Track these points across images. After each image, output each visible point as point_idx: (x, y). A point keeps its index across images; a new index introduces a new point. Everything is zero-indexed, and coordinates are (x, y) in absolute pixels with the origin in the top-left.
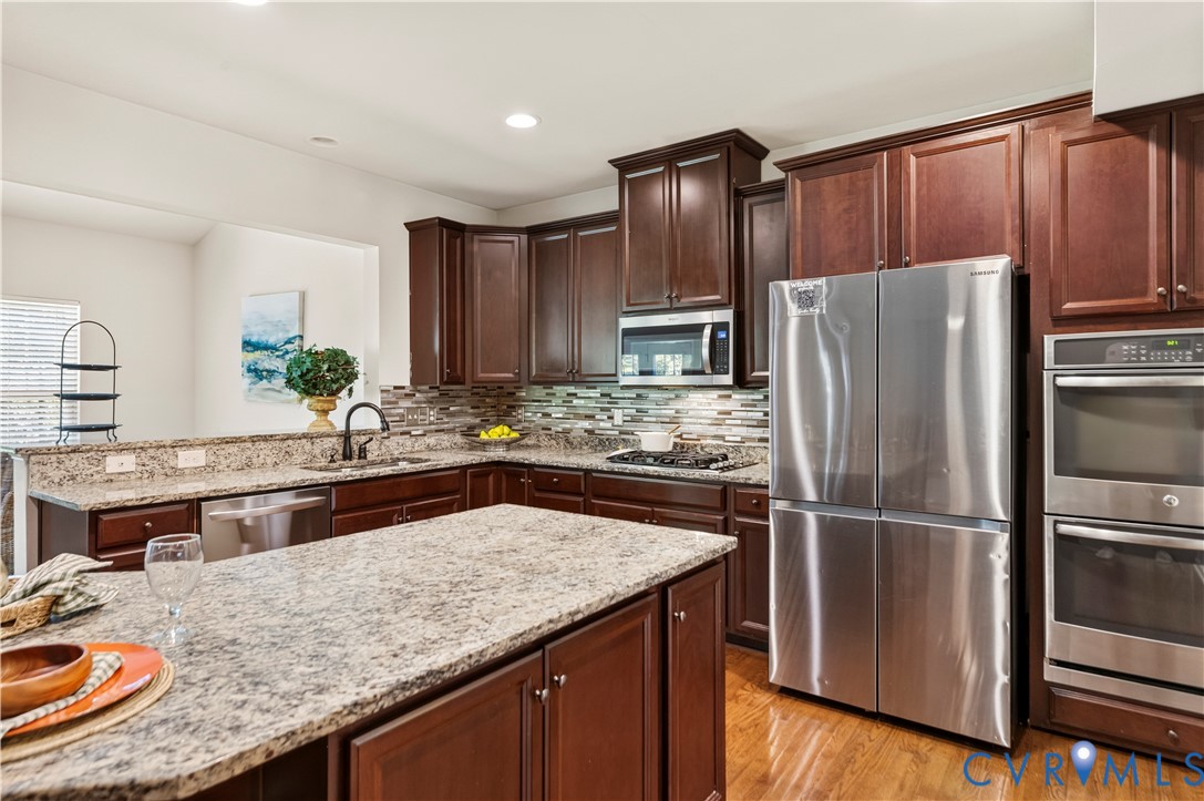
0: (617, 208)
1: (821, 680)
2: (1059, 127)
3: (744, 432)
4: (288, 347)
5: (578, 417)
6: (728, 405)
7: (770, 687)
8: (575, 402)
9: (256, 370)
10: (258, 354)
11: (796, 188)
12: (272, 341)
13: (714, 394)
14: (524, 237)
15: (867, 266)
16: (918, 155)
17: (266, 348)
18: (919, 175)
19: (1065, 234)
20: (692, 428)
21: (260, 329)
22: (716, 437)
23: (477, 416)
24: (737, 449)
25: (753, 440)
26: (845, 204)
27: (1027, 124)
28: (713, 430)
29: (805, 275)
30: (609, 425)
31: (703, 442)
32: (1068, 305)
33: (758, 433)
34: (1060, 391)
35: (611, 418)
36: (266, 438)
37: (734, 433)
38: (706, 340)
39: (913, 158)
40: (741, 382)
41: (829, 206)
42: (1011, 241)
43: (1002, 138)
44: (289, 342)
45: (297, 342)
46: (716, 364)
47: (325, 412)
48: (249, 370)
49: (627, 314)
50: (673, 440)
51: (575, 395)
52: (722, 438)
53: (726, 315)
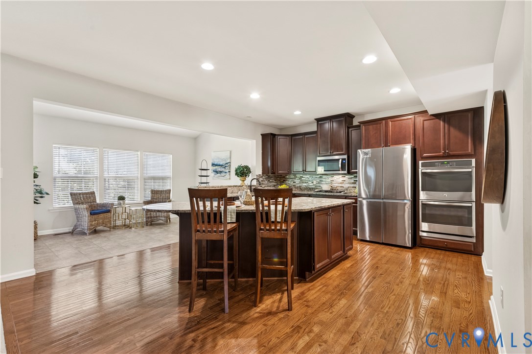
0: (316, 130)
1: (369, 237)
2: (422, 116)
3: (349, 185)
4: (226, 165)
5: (303, 183)
6: (344, 179)
7: (358, 240)
8: (303, 179)
9: (216, 171)
10: (217, 167)
11: (363, 127)
12: (221, 163)
13: (341, 176)
14: (290, 137)
15: (380, 146)
16: (391, 122)
17: (219, 165)
18: (392, 126)
19: (423, 140)
20: (335, 185)
21: (218, 160)
22: (341, 187)
23: (275, 182)
24: (347, 190)
25: (351, 187)
26: (375, 132)
27: (416, 116)
28: (340, 185)
29: (365, 148)
30: (312, 184)
31: (338, 188)
32: (424, 155)
33: (353, 185)
34: (423, 173)
35: (312, 183)
36: (236, 186)
37: (346, 186)
38: (340, 163)
39: (390, 122)
40: (349, 173)
41: (371, 132)
42: (412, 141)
43: (410, 119)
44: (227, 164)
45: (229, 164)
46: (343, 168)
47: (244, 181)
48: (214, 171)
49: (319, 156)
50: (330, 188)
51: (302, 177)
52: (343, 187)
53: (345, 157)
